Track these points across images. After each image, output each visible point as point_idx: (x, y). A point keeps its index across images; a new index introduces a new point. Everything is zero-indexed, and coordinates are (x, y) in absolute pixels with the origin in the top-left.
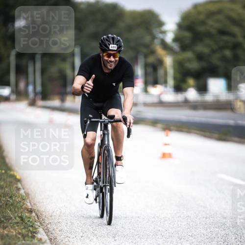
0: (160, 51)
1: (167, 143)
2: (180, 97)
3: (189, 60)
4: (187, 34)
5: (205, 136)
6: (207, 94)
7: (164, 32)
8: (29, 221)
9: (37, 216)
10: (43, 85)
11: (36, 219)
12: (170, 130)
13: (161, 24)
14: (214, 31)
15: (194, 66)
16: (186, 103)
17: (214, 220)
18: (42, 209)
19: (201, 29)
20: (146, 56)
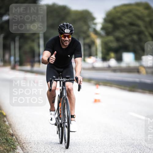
0: (93, 36)
1: (97, 93)
2: (105, 64)
3: (111, 41)
4: (110, 25)
5: (121, 89)
6: (122, 63)
7: (95, 24)
8: (11, 142)
9: (17, 138)
10: (20, 56)
11: (16, 140)
12: (99, 85)
13: (93, 19)
14: (126, 23)
15: (114, 45)
16: (109, 68)
17: (126, 141)
18: (19, 134)
19: (119, 22)
20: (84, 39)
